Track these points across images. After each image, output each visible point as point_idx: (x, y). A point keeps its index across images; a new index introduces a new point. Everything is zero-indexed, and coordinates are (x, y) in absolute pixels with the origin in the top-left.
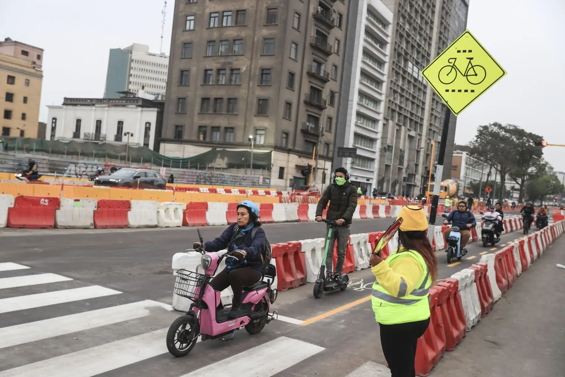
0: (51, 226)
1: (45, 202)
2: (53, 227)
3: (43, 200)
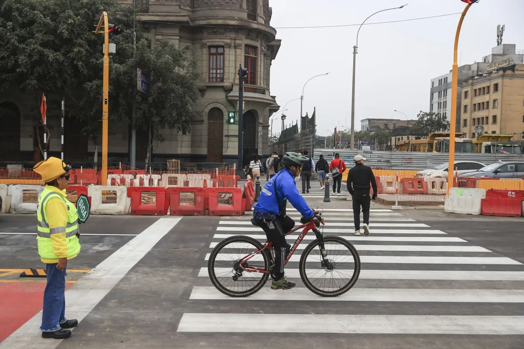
0: (518, 215)
1: (512, 194)
2: (520, 216)
3: (510, 192)
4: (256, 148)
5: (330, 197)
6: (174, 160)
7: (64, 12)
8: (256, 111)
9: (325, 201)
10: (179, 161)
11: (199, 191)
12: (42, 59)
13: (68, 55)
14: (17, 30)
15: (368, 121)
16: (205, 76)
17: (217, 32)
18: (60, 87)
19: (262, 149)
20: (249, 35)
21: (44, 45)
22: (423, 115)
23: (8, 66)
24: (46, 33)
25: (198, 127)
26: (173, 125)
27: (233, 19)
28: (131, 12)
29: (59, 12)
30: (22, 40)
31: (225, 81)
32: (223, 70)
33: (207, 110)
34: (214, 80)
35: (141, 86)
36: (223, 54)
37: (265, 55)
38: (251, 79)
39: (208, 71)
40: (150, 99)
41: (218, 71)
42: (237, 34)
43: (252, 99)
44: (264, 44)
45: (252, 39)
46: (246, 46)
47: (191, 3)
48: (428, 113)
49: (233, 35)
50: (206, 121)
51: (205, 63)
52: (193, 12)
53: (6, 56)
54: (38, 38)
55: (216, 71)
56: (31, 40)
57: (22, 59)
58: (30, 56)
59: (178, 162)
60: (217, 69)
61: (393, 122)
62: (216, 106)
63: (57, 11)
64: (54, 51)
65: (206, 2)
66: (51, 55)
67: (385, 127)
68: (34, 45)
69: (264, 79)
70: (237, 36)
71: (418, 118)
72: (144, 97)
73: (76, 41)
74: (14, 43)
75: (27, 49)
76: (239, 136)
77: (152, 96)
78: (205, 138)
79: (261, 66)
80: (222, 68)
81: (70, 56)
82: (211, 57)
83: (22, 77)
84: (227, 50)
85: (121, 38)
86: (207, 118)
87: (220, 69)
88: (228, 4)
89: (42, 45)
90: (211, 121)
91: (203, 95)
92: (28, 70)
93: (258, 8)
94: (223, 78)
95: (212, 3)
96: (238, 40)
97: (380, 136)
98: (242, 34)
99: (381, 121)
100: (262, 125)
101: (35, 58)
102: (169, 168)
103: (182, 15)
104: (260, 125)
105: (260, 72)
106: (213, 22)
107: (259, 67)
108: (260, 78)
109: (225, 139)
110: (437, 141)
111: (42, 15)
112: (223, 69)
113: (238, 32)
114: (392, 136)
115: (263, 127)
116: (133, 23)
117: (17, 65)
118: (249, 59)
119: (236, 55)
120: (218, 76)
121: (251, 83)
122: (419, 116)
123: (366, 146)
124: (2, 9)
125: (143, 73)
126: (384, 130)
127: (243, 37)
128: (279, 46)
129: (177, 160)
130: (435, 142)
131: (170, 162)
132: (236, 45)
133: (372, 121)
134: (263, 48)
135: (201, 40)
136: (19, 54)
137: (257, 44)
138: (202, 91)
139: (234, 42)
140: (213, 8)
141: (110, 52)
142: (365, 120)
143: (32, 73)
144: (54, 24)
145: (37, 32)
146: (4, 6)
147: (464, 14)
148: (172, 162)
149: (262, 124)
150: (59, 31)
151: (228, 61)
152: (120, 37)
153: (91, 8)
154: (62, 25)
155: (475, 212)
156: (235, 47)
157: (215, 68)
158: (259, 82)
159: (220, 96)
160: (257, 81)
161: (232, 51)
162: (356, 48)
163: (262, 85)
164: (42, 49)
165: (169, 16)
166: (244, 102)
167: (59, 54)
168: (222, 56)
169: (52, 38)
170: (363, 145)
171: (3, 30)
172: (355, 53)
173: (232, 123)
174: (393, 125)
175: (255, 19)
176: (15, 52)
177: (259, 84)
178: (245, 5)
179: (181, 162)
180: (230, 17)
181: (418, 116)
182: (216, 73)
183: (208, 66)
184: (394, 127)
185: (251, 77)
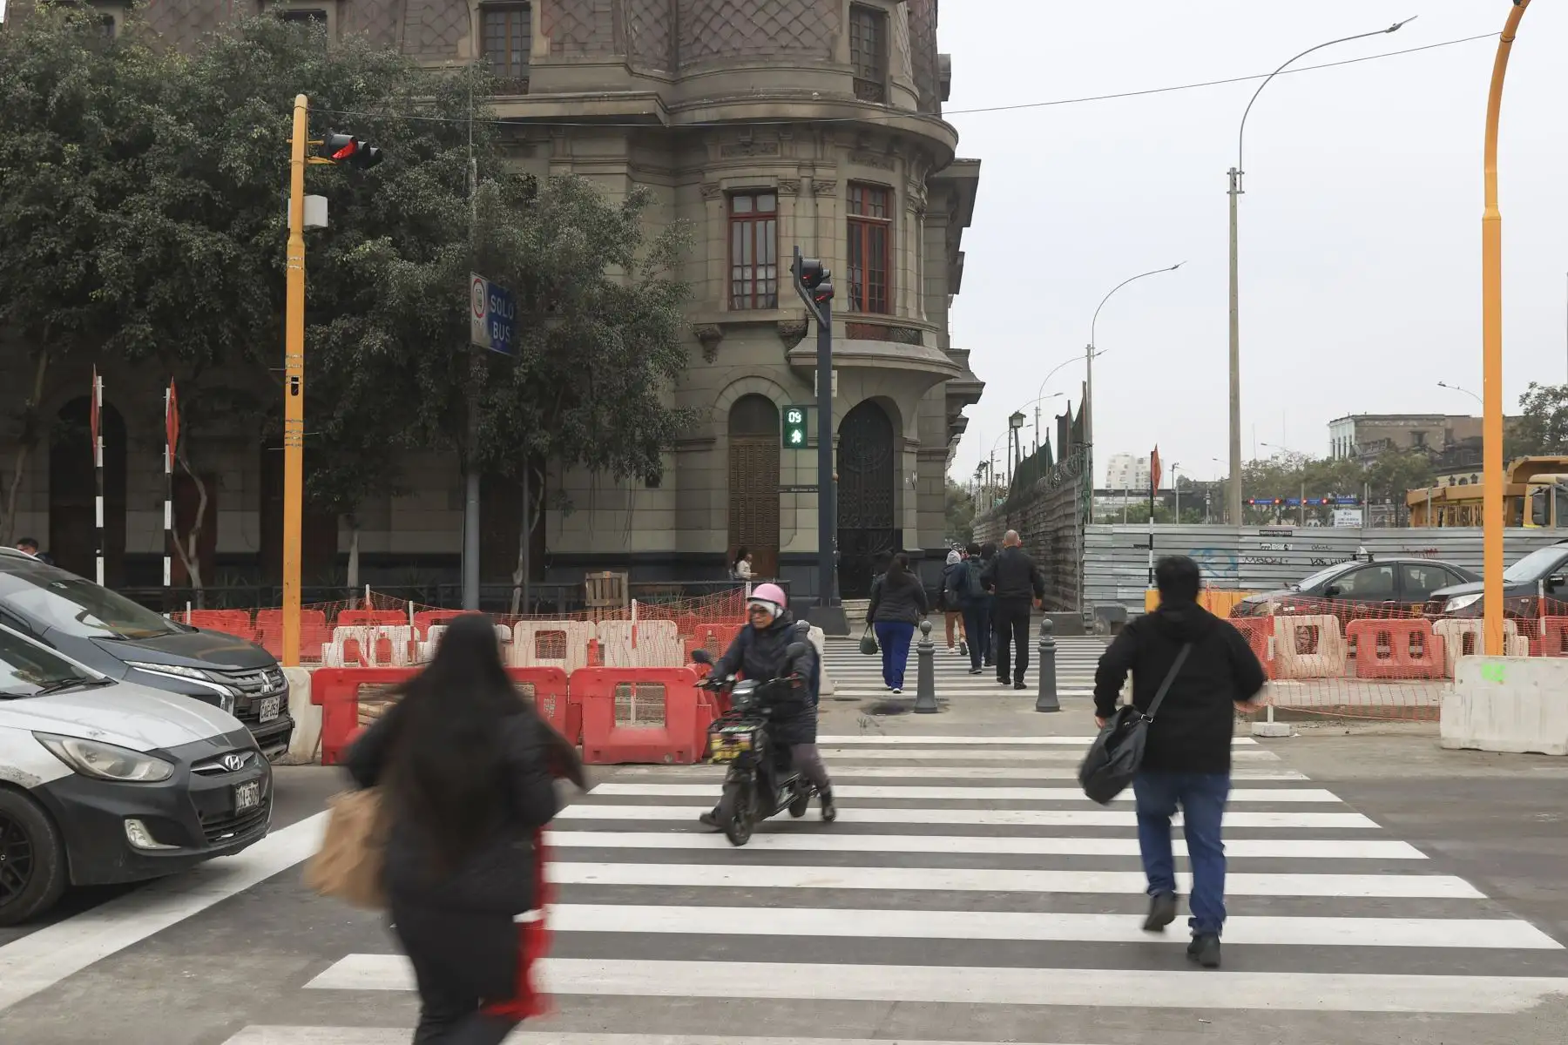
4: (896, 527)
5: (1059, 693)
6: (607, 574)
7: (240, 103)
8: (891, 402)
9: (1040, 709)
10: (625, 577)
11: (550, 681)
12: (171, 256)
13: (253, 241)
14: (96, 168)
15: (1353, 424)
16: (718, 290)
17: (752, 143)
18: (227, 342)
19: (918, 530)
20: (860, 148)
21: (179, 210)
22: (1539, 396)
23: (66, 284)
24: (185, 174)
25: (698, 460)
26: (604, 458)
27: (804, 98)
28: (463, 95)
29: (224, 103)
30: (110, 197)
31: (780, 305)
32: (777, 268)
33: (725, 404)
34: (748, 301)
35: (485, 332)
36: (773, 216)
37: (919, 213)
38: (872, 293)
39: (725, 277)
40: (517, 373)
41: (761, 274)
42: (818, 147)
43: (876, 363)
44: (914, 178)
45: (873, 163)
46: (853, 184)
47: (667, 54)
48: (1558, 390)
49: (805, 152)
50: (723, 442)
51: (717, 250)
52: (674, 83)
53: (59, 251)
54: (157, 190)
55: (754, 274)
56: (136, 197)
57: (108, 257)
58: (133, 248)
59: (620, 579)
60: (755, 266)
61: (1442, 423)
62: (753, 390)
63: (220, 102)
64: (210, 230)
65: (715, 50)
66: (198, 242)
67: (1416, 442)
68: (144, 213)
69: (919, 294)
70: (819, 156)
71: (1524, 407)
72: (499, 366)
73: (279, 195)
74: (83, 208)
75: (126, 226)
76: (823, 488)
77: (527, 360)
78: (719, 498)
79: (905, 250)
80: (774, 262)
81: (257, 244)
82: (737, 226)
83: (111, 317)
84: (786, 202)
85: (424, 178)
86: (726, 432)
87: (766, 266)
88: (787, 51)
89: (168, 212)
90: (740, 441)
91: (709, 355)
92: (126, 292)
93: (891, 59)
94: (776, 294)
95: (734, 49)
96: (822, 166)
97: (1394, 474)
98: (837, 147)
99: (1402, 423)
100: (916, 450)
101: (145, 254)
102: (590, 599)
103: (635, 95)
104: (908, 449)
105: (905, 269)
106: (738, 112)
107: (899, 254)
108: (905, 289)
109: (786, 500)
110: (1535, 488)
111: (169, 119)
112: (776, 265)
113: (823, 143)
114: (1436, 472)
115: (919, 454)
116: (468, 130)
117: (92, 278)
118: (865, 230)
119: (816, 217)
120: (761, 288)
121: (872, 310)
122: (1527, 402)
123: (1348, 511)
124: (52, 104)
125: (492, 290)
126: (1408, 452)
127: (842, 156)
128: (974, 181)
129: (617, 575)
130: (1531, 490)
131: (594, 580)
132: (817, 183)
133: (1370, 423)
134: (912, 191)
135: (702, 172)
136: (102, 241)
137: (892, 178)
138: (709, 340)
139: (811, 175)
140: (739, 67)
141: (309, 222)
142: (1341, 419)
143: (141, 304)
144: (208, 143)
145: (158, 171)
146: (58, 95)
147: (1508, 39)
148: (602, 580)
149: (914, 444)
150: (222, 166)
151: (792, 239)
152: (419, 174)
153: (330, 87)
154: (232, 146)
155: (1555, 746)
156: (815, 192)
157: (750, 263)
158: (899, 302)
159: (767, 354)
160: (895, 300)
161: (806, 203)
162: (1238, 176)
163: (912, 315)
164: (169, 223)
165: (591, 98)
166: (835, 373)
167: (226, 237)
168: (771, 223)
169: (202, 187)
170: (1338, 509)
171: (53, 171)
172: (1234, 191)
173: (796, 446)
174: (1443, 436)
175: (882, 96)
176: (88, 236)
177: (899, 312)
178: (843, 52)
179: (629, 581)
180: (795, 92)
181: (1523, 400)
182: (755, 281)
183: (725, 256)
184: (1447, 443)
185: (872, 288)
